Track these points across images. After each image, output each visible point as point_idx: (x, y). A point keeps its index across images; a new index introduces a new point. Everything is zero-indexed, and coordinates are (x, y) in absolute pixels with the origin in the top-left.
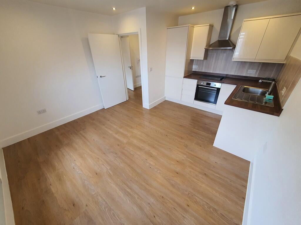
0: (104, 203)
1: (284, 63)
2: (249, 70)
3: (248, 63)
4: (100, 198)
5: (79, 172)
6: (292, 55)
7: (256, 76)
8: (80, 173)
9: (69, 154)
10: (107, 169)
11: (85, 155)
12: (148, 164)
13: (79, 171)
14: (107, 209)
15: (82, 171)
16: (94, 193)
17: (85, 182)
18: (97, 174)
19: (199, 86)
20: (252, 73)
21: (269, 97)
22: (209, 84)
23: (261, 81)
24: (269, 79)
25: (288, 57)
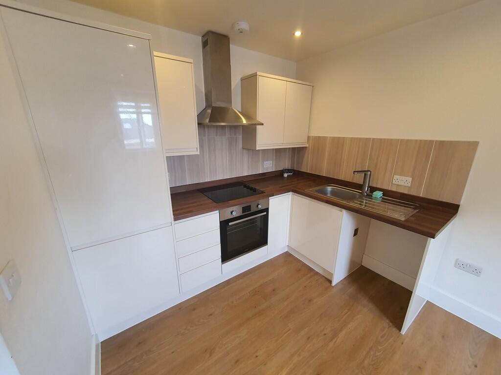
1: (307, 146)
2: (265, 162)
6: (312, 135)
7: (274, 170)
19: (230, 224)
20: (268, 166)
21: (378, 194)
22: (245, 209)
23: (286, 175)
24: (288, 171)
25: (309, 137)
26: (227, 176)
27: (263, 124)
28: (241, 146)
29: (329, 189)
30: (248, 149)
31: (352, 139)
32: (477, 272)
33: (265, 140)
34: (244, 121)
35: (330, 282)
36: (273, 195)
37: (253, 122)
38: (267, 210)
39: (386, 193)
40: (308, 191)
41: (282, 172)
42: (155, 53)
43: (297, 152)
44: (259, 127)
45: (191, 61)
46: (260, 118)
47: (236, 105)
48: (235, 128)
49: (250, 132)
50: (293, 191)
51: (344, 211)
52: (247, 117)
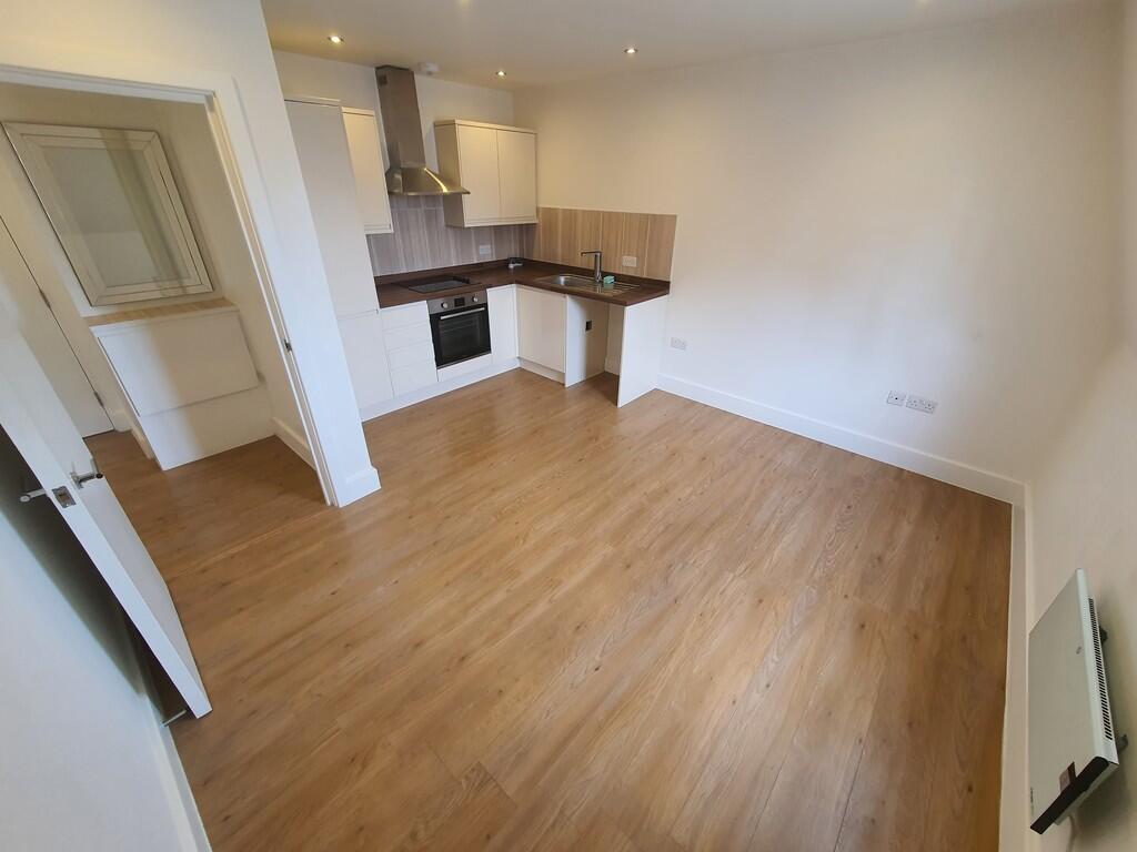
0: (821, 564)
1: (536, 222)
2: (481, 247)
3: (472, 231)
4: (817, 575)
5: (776, 659)
6: (541, 205)
7: (495, 259)
8: (778, 654)
9: (710, 755)
10: (733, 580)
11: (695, 670)
12: (693, 497)
13: (773, 661)
14: (830, 557)
15: (767, 650)
16: (814, 591)
17: (796, 624)
18: (760, 601)
19: (442, 318)
20: (485, 253)
21: (609, 280)
22: (459, 302)
23: (511, 266)
24: (515, 260)
25: (538, 209)
26: (429, 267)
27: (469, 193)
28: (443, 223)
29: (562, 279)
30: (454, 227)
31: (584, 211)
32: (683, 346)
33: (476, 213)
34: (445, 190)
35: (564, 385)
36: (491, 287)
37: (458, 191)
38: (486, 305)
39: (618, 278)
40: (538, 280)
41: (507, 262)
42: (344, 109)
43: (525, 231)
44: (464, 197)
45: (373, 113)
46: (465, 184)
47: (431, 165)
48: (434, 198)
49: (454, 203)
50: (518, 282)
51: (568, 297)
52: (448, 182)
